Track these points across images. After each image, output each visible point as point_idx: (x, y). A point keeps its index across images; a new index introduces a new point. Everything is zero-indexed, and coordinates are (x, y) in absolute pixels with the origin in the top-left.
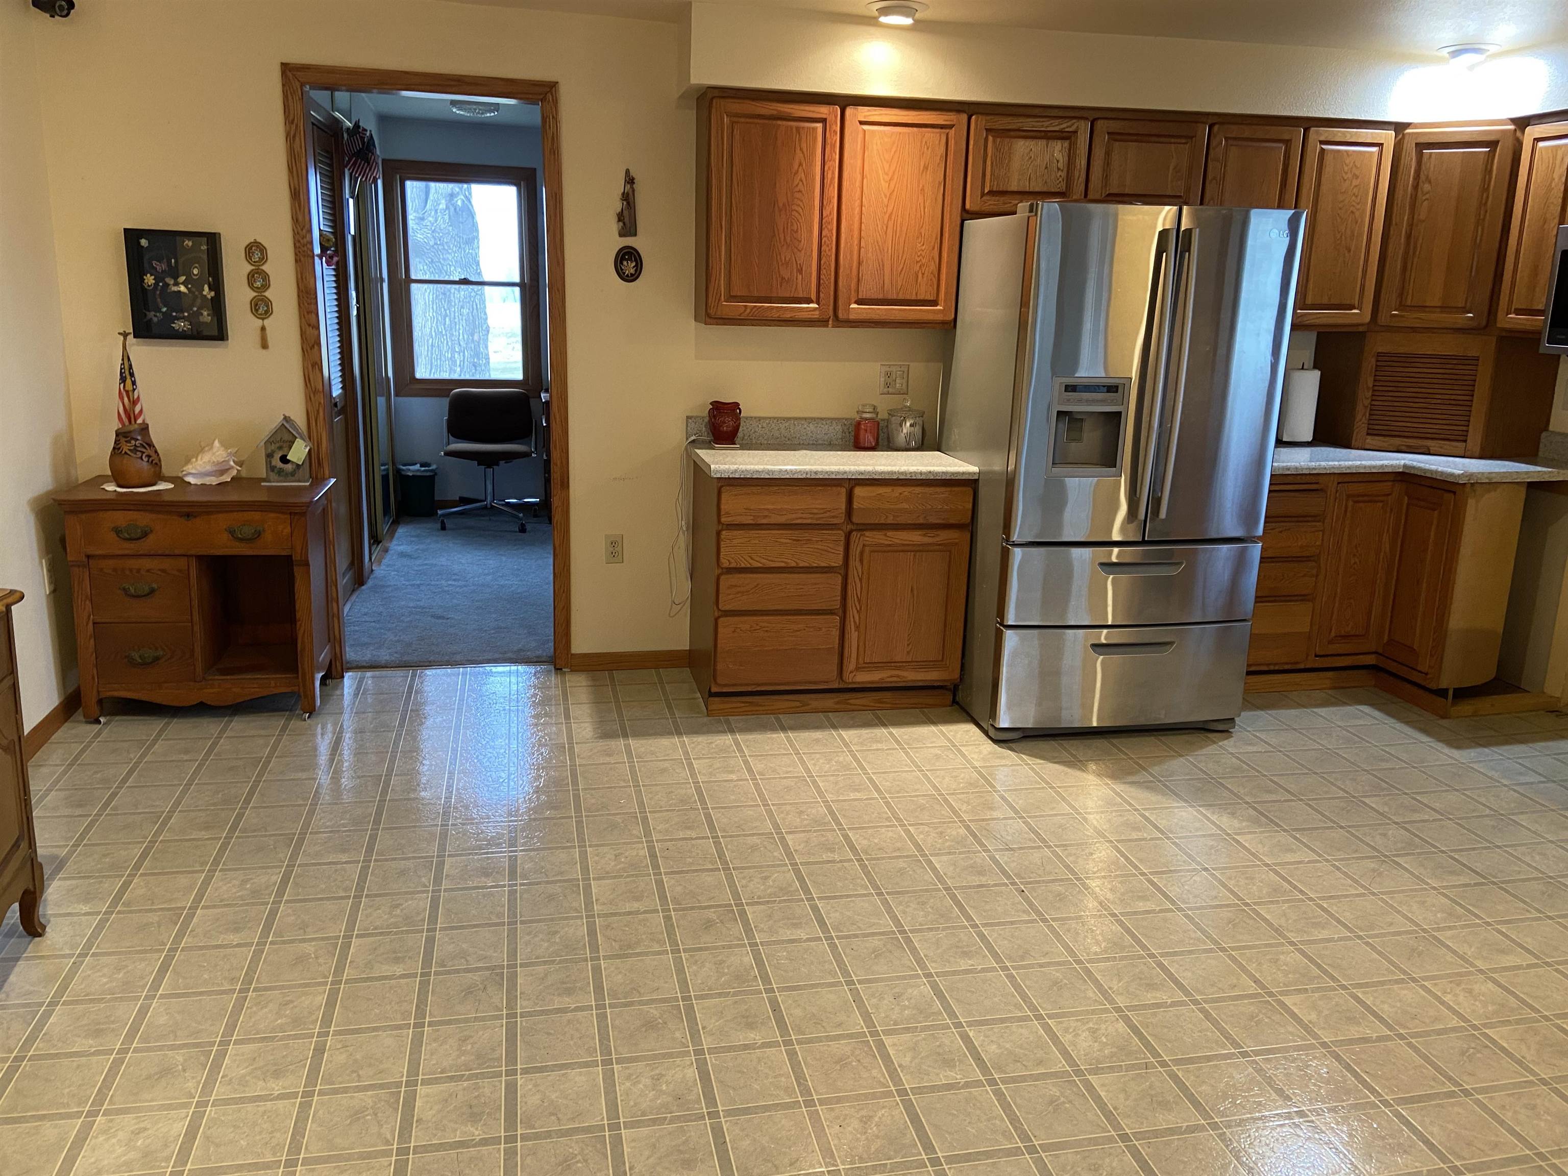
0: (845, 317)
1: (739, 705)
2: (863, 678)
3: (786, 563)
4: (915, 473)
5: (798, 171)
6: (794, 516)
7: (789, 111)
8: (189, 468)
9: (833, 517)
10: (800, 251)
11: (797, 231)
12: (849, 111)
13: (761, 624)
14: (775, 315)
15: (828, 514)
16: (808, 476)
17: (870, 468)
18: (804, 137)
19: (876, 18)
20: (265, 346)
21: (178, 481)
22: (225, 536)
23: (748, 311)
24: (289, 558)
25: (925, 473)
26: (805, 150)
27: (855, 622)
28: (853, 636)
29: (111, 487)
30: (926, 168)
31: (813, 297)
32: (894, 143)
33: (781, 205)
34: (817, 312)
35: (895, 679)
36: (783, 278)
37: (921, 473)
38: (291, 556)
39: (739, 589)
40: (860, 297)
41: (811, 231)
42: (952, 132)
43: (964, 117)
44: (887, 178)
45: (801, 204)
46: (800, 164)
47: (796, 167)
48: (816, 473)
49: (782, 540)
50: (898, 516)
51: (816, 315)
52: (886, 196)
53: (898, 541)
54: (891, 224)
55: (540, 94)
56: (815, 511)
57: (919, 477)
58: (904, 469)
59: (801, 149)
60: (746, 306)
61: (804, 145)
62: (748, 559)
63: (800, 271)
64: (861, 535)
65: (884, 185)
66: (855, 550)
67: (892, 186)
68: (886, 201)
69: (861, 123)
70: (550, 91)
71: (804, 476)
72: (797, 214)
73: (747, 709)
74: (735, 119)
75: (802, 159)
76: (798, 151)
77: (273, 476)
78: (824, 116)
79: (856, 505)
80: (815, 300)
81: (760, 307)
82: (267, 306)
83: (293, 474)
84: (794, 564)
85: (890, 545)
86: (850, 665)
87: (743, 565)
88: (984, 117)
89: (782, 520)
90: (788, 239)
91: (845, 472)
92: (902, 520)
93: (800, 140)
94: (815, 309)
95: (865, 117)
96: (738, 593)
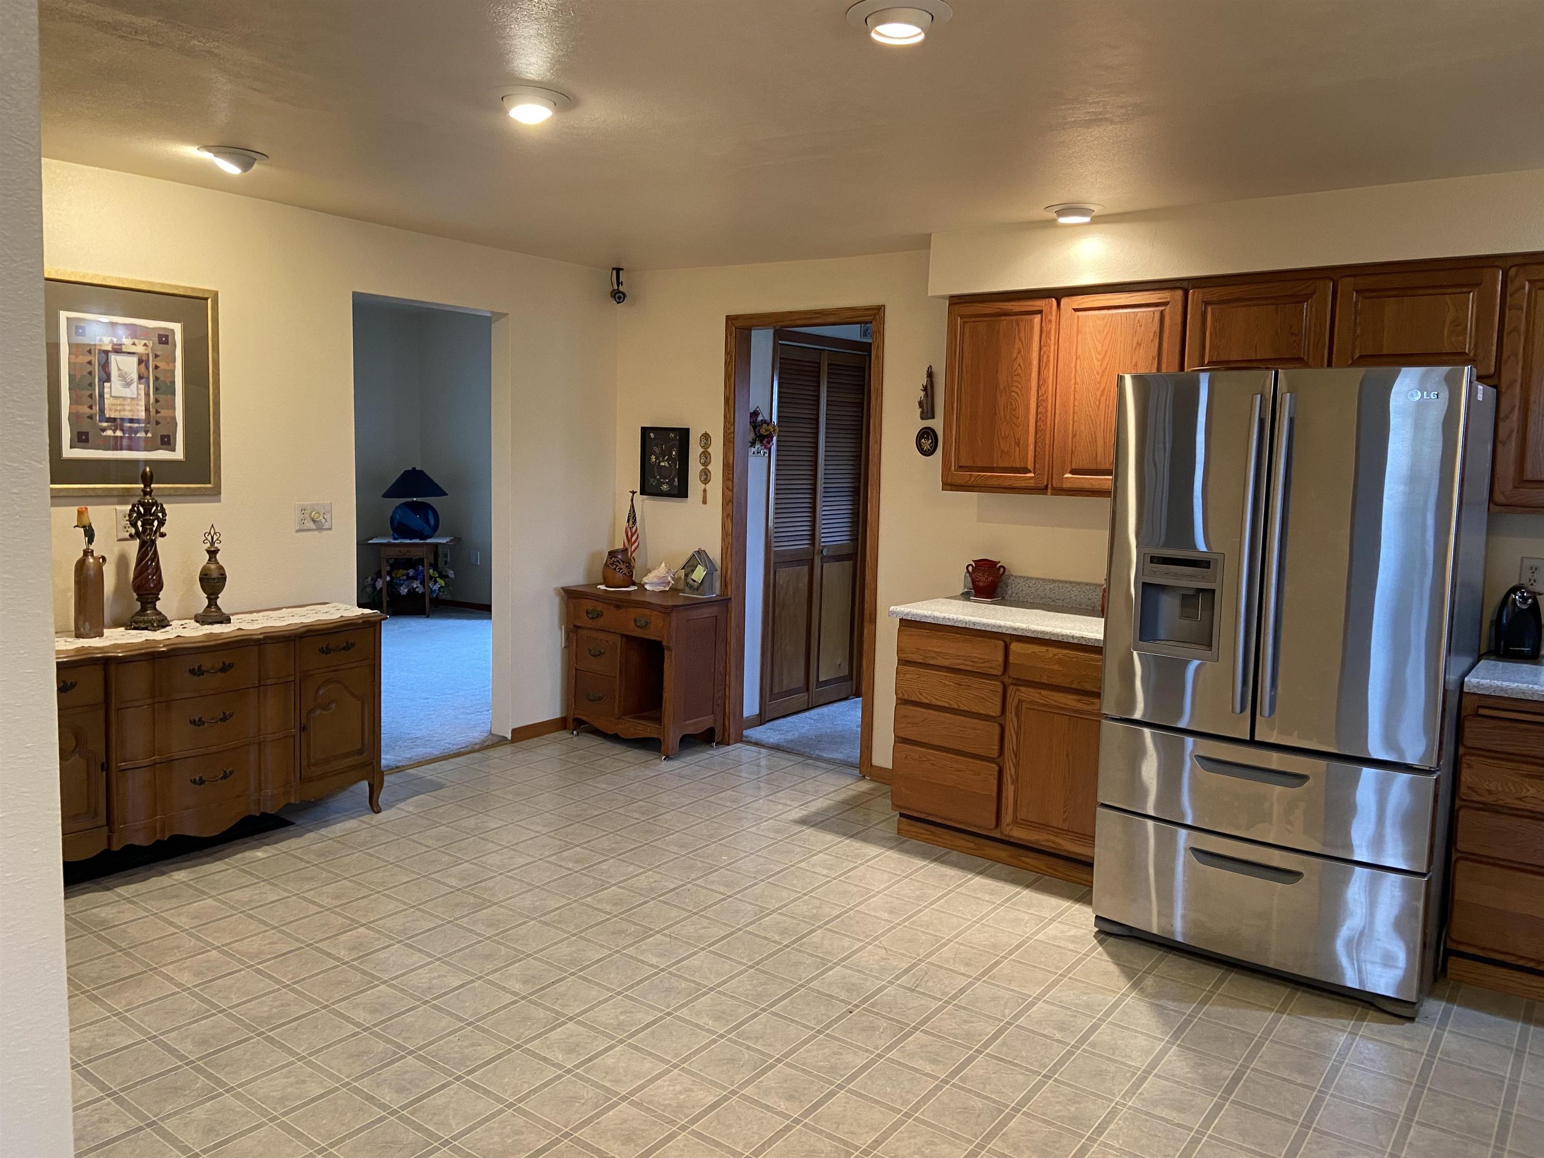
0: (1059, 486)
1: (924, 831)
2: (1019, 834)
3: (949, 703)
4: (1067, 636)
5: (1017, 357)
6: (959, 661)
7: (1010, 308)
8: (645, 580)
9: (992, 668)
10: (1018, 427)
11: (1015, 410)
12: (1064, 301)
13: (929, 757)
14: (995, 483)
15: (987, 664)
16: (967, 626)
17: (1024, 626)
18: (1023, 329)
19: (1054, 220)
20: (705, 502)
21: (642, 586)
22: (632, 624)
23: (973, 479)
24: (660, 643)
25: (1077, 638)
26: (1023, 340)
27: (1011, 776)
28: (1009, 791)
29: (602, 587)
30: (1139, 344)
31: (1031, 466)
32: (1106, 325)
33: (1002, 387)
34: (1032, 481)
35: (1051, 844)
36: (1003, 451)
37: (1073, 637)
38: (661, 642)
39: (910, 720)
40: (1074, 467)
41: (1027, 409)
42: (1168, 309)
43: (1179, 294)
44: (1100, 357)
45: (1019, 386)
46: (1019, 352)
47: (1015, 355)
48: (974, 624)
49: (946, 682)
50: (1052, 677)
51: (1032, 483)
52: (1098, 374)
53: (1053, 703)
54: (1103, 399)
55: (871, 315)
56: (975, 660)
57: (1071, 641)
58: (1058, 630)
59: (1020, 339)
60: (971, 475)
61: (1022, 335)
62: (918, 693)
63: (1018, 444)
64: (1017, 690)
65: (1097, 363)
66: (1011, 704)
67: (1105, 363)
68: (1098, 377)
69: (1076, 310)
70: (878, 313)
71: (964, 625)
72: (1015, 395)
73: (928, 837)
74: (965, 320)
75: (1021, 346)
76: (1017, 340)
77: (687, 589)
78: (1040, 308)
79: (1012, 659)
80: (1032, 470)
81: (983, 476)
82: (707, 475)
83: (697, 589)
84: (956, 706)
85: (1045, 705)
86: (1007, 818)
87: (913, 699)
88: (1201, 290)
89: (946, 663)
90: (1008, 417)
91: (1000, 627)
92: (1055, 681)
93: (1019, 331)
94: (1031, 478)
95: (1078, 304)
96: (909, 723)
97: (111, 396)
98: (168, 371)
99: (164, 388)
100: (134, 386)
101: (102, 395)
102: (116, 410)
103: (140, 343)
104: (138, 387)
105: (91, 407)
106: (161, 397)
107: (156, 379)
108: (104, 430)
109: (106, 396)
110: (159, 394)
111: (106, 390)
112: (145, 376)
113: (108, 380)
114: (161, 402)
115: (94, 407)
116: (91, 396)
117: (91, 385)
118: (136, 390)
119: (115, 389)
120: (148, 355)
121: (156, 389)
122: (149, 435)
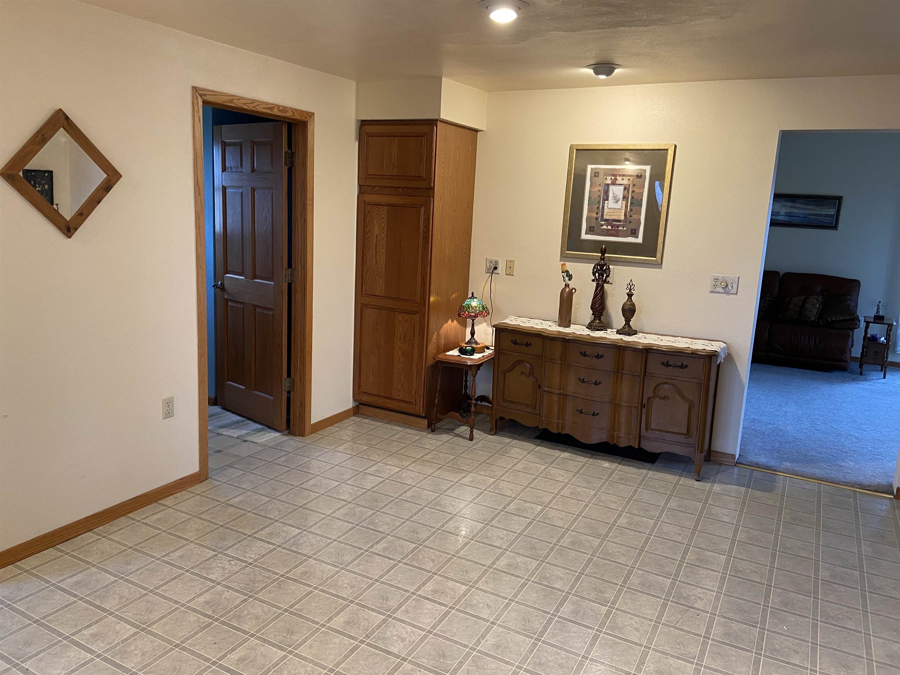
97: (608, 208)
98: (639, 193)
99: (636, 203)
100: (620, 202)
101: (603, 207)
102: (609, 215)
103: (626, 179)
104: (622, 203)
105: (597, 214)
106: (633, 208)
107: (632, 198)
108: (602, 225)
109: (605, 208)
110: (633, 206)
111: (606, 205)
112: (627, 196)
113: (607, 200)
114: (634, 211)
115: (599, 214)
116: (598, 208)
117: (599, 202)
118: (621, 205)
119: (610, 204)
120: (629, 185)
121: (632, 204)
122: (625, 229)
